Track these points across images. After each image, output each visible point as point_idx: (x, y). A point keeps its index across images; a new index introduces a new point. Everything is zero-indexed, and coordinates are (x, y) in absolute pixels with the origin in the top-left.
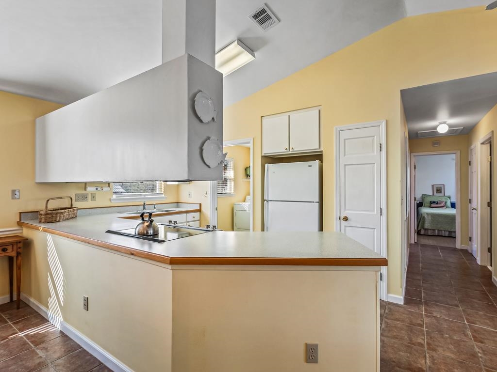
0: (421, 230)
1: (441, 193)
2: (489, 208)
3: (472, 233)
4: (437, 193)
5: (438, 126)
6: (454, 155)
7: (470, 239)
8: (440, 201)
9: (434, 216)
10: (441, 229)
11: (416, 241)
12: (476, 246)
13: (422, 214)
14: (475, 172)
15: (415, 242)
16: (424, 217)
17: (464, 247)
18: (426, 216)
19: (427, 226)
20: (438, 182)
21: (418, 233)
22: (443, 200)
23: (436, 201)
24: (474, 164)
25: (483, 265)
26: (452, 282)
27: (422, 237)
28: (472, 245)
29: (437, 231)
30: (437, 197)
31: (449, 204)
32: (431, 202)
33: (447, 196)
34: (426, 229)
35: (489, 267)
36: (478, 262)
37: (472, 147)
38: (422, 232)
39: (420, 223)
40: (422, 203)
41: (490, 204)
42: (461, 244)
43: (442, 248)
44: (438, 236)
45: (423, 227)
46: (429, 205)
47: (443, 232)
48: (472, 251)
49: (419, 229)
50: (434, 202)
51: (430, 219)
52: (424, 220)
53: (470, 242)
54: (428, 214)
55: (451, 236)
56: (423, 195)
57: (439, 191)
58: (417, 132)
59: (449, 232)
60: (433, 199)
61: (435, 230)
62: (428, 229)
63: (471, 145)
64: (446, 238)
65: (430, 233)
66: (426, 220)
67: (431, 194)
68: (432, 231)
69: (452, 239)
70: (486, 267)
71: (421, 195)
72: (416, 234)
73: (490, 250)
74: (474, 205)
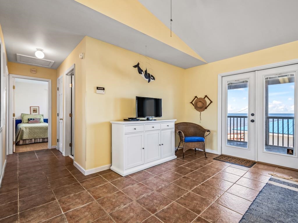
0: (19, 141)
1: (36, 112)
2: (70, 117)
3: (59, 137)
4: (33, 112)
5: (36, 51)
6: (48, 82)
7: (58, 141)
8: (36, 118)
9: (31, 128)
10: (37, 137)
11: (14, 151)
12: (62, 144)
13: (21, 128)
14: (62, 94)
15: (13, 153)
16: (23, 131)
17: (53, 147)
18: (24, 130)
19: (25, 137)
20: (35, 104)
21: (17, 144)
22: (38, 117)
23: (33, 118)
24: (61, 89)
25: (67, 156)
26: (48, 178)
27: (20, 147)
28: (59, 144)
29: (33, 140)
30: (33, 116)
31: (42, 120)
32: (29, 119)
33: (40, 115)
34: (24, 140)
35: (71, 156)
36: (63, 155)
37: (60, 77)
38: (21, 143)
39: (19, 136)
40: (21, 120)
41: (71, 115)
42: (52, 145)
43: (38, 152)
44: (35, 143)
45: (21, 139)
46: (27, 121)
47: (38, 140)
48: (59, 148)
49: (18, 140)
50: (31, 119)
51: (28, 131)
52: (23, 133)
53: (57, 143)
54: (26, 128)
55: (45, 141)
56: (22, 114)
57: (35, 111)
58: (16, 54)
59: (43, 138)
60: (30, 117)
61: (32, 139)
62: (26, 139)
63: (59, 77)
64: (41, 143)
65: (27, 142)
66: (24, 133)
67: (29, 113)
68: (29, 140)
69: (45, 144)
70: (68, 157)
71: (21, 114)
72: (14, 145)
73: (71, 145)
74: (61, 116)
